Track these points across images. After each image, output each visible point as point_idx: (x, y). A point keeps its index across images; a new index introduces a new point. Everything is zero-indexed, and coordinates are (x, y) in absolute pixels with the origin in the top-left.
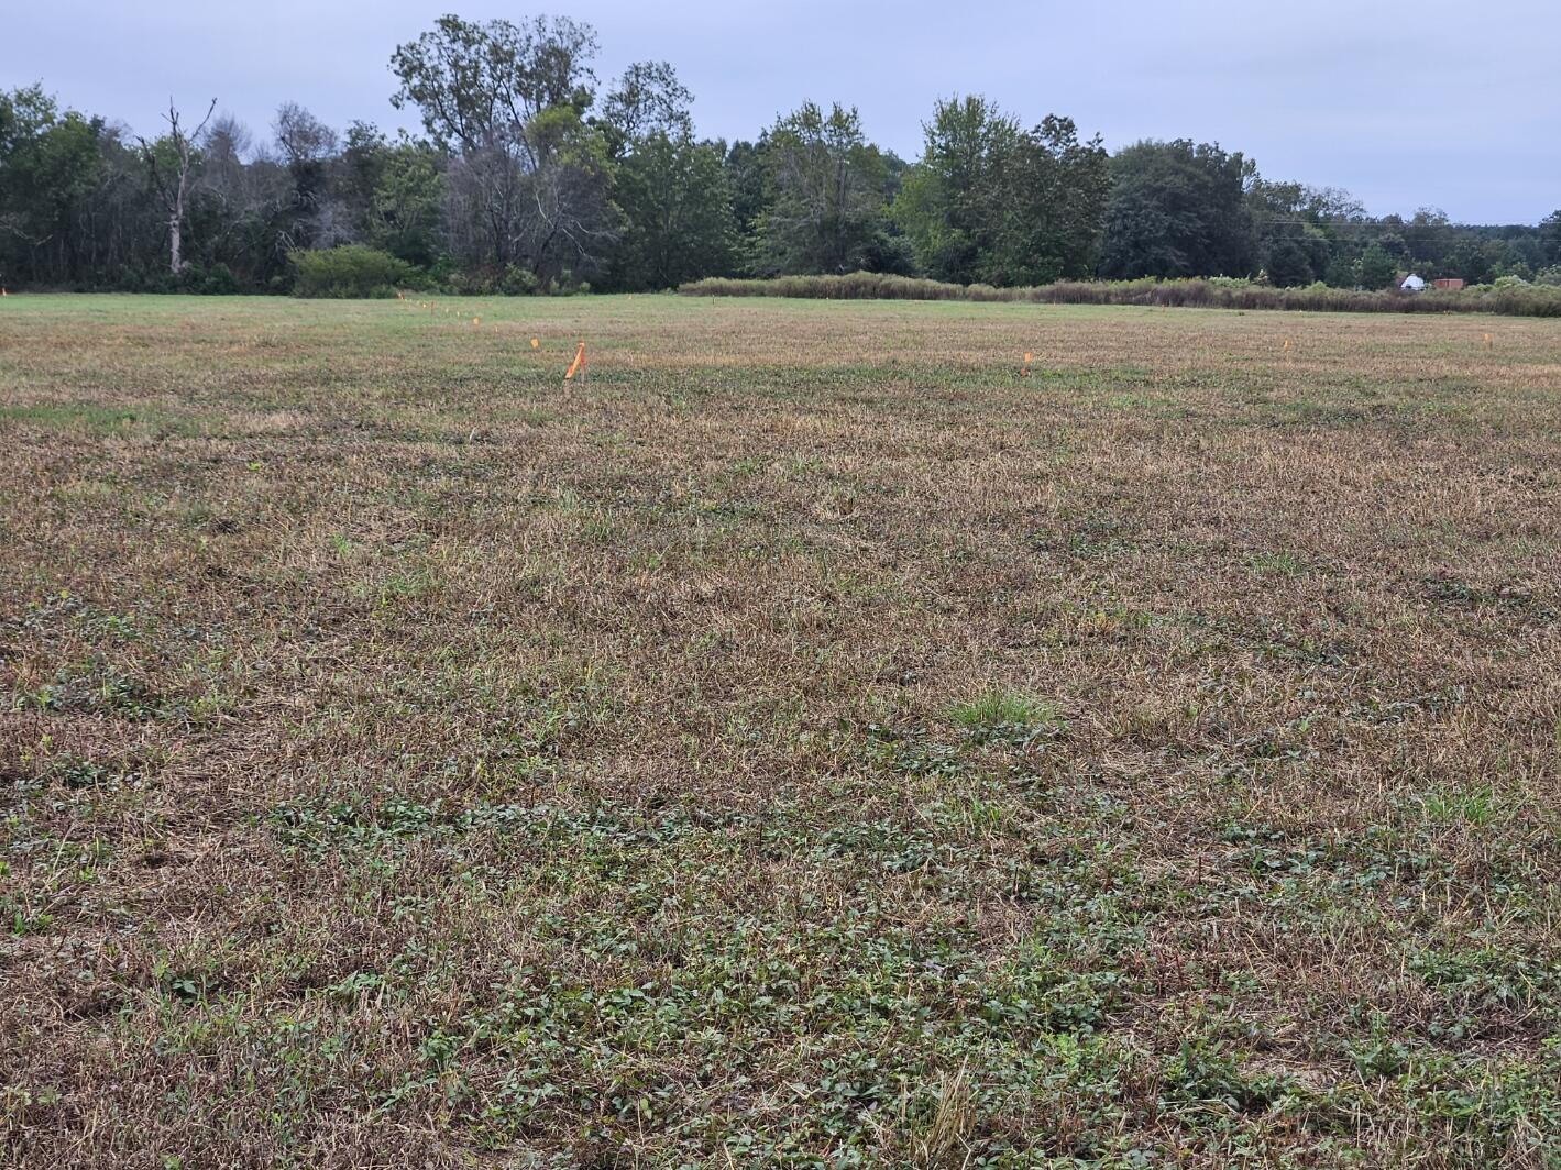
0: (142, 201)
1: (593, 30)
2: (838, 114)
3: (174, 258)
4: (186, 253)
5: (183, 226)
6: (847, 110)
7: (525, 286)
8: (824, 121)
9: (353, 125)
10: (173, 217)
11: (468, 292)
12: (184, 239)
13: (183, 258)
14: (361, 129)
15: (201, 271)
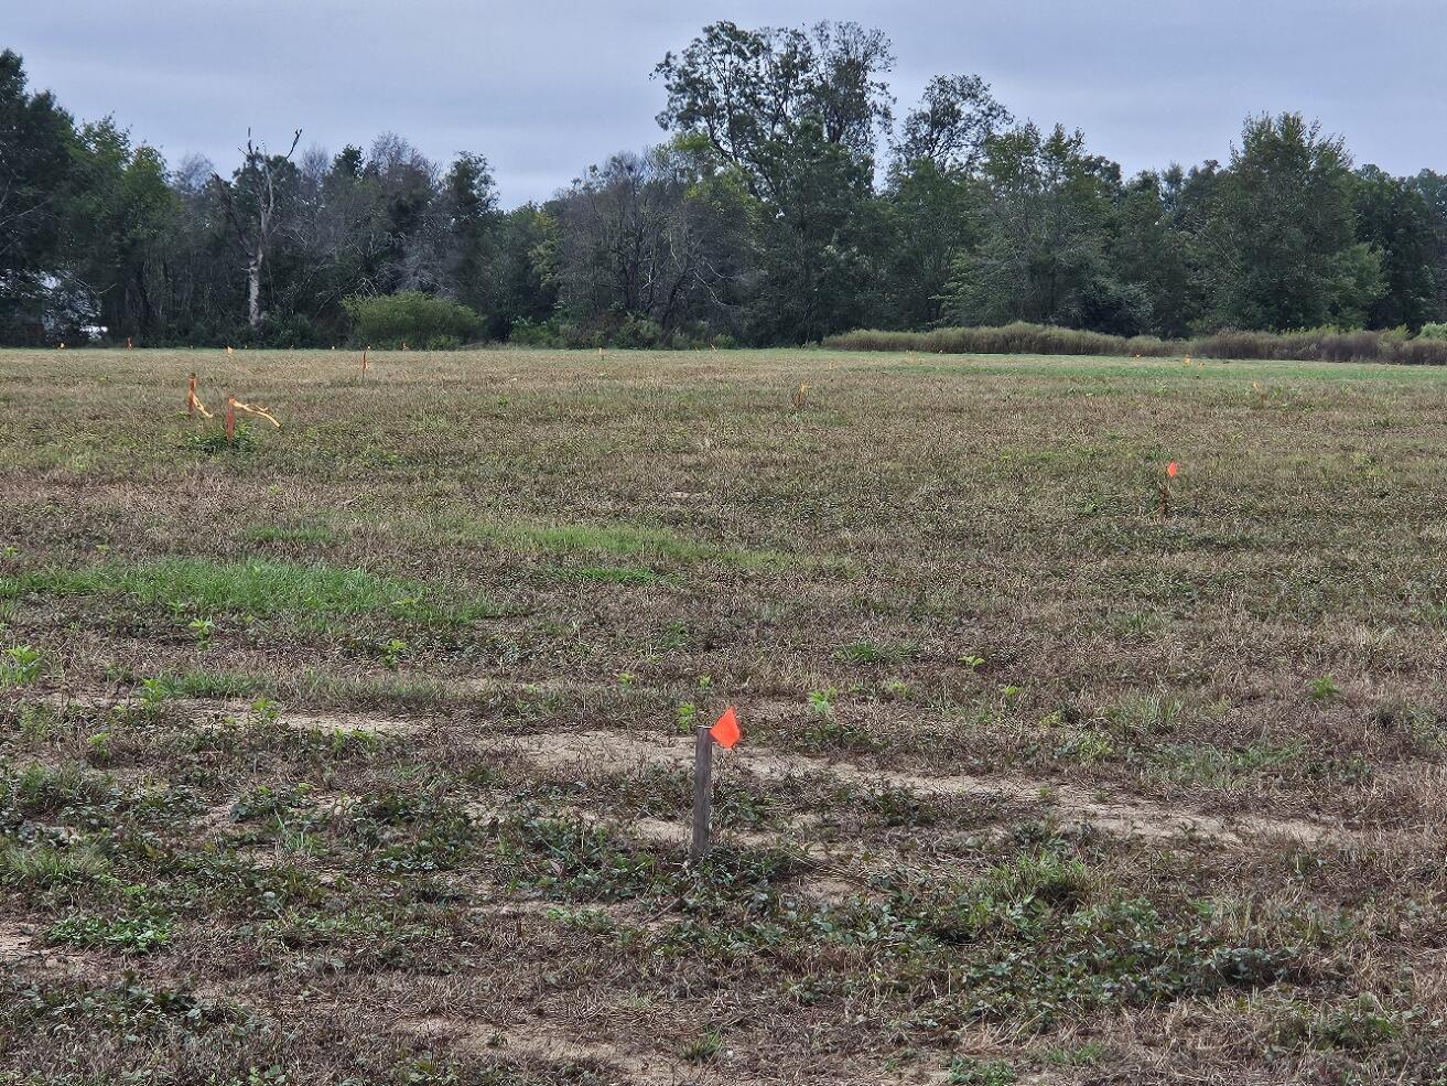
0: (217, 245)
1: (886, 37)
2: (1059, 136)
3: (252, 310)
4: (265, 303)
5: (263, 272)
6: (1069, 134)
7: (643, 337)
8: (1042, 145)
9: (458, 158)
10: (252, 263)
11: (575, 345)
12: (263, 287)
13: (261, 308)
14: (469, 161)
15: (277, 322)
